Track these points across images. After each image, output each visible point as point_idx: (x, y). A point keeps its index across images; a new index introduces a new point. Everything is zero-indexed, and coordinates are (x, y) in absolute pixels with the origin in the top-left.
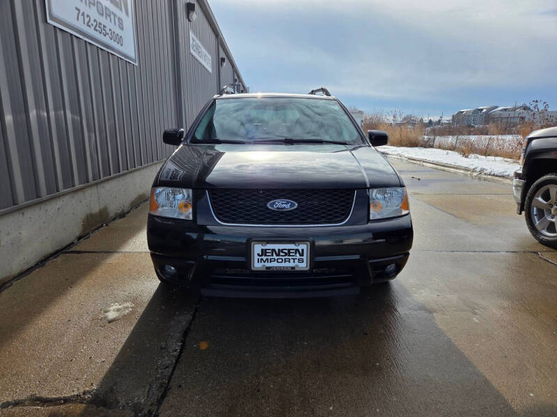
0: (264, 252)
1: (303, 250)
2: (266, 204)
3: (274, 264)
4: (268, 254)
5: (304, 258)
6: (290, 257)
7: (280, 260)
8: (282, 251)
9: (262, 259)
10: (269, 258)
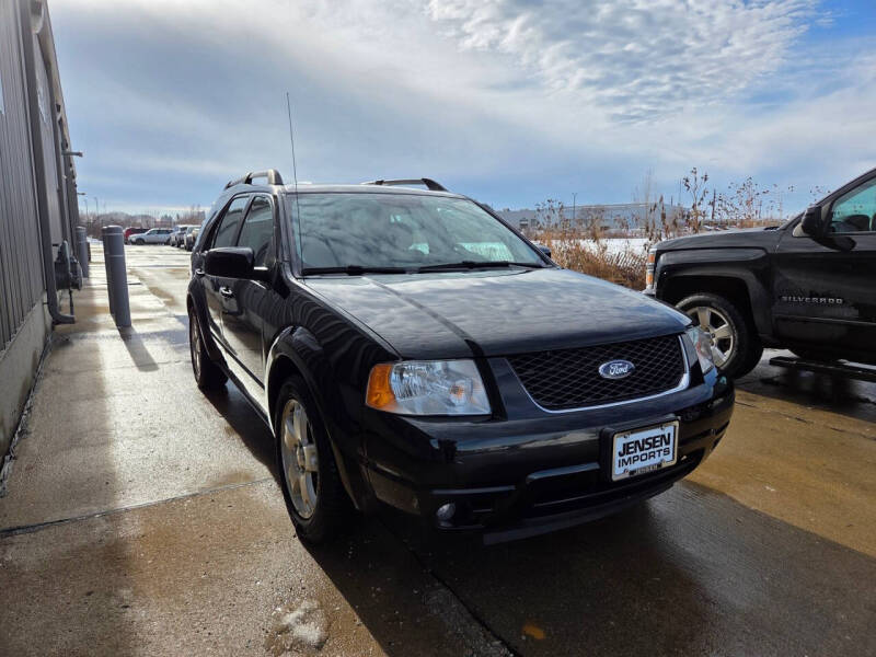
0: (626, 447)
1: (669, 435)
2: (597, 371)
3: (638, 465)
4: (631, 450)
5: (671, 446)
6: (656, 449)
7: (644, 457)
8: (645, 441)
9: (624, 460)
10: (632, 455)
